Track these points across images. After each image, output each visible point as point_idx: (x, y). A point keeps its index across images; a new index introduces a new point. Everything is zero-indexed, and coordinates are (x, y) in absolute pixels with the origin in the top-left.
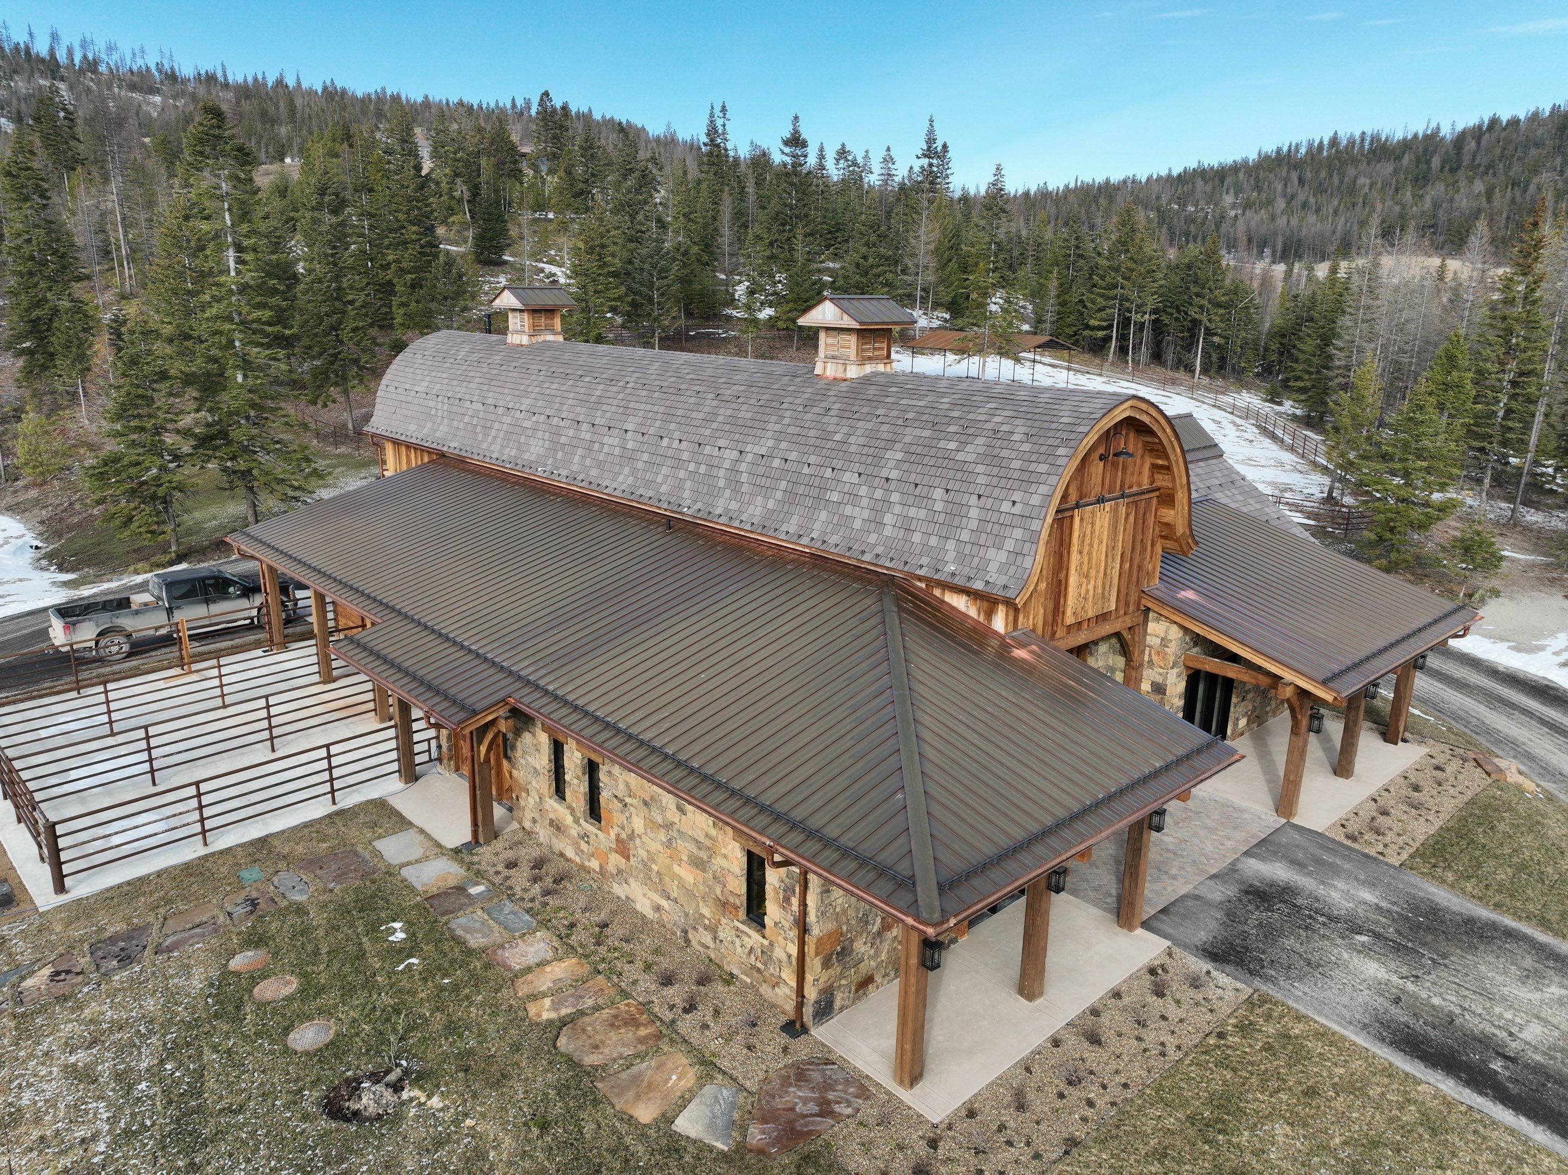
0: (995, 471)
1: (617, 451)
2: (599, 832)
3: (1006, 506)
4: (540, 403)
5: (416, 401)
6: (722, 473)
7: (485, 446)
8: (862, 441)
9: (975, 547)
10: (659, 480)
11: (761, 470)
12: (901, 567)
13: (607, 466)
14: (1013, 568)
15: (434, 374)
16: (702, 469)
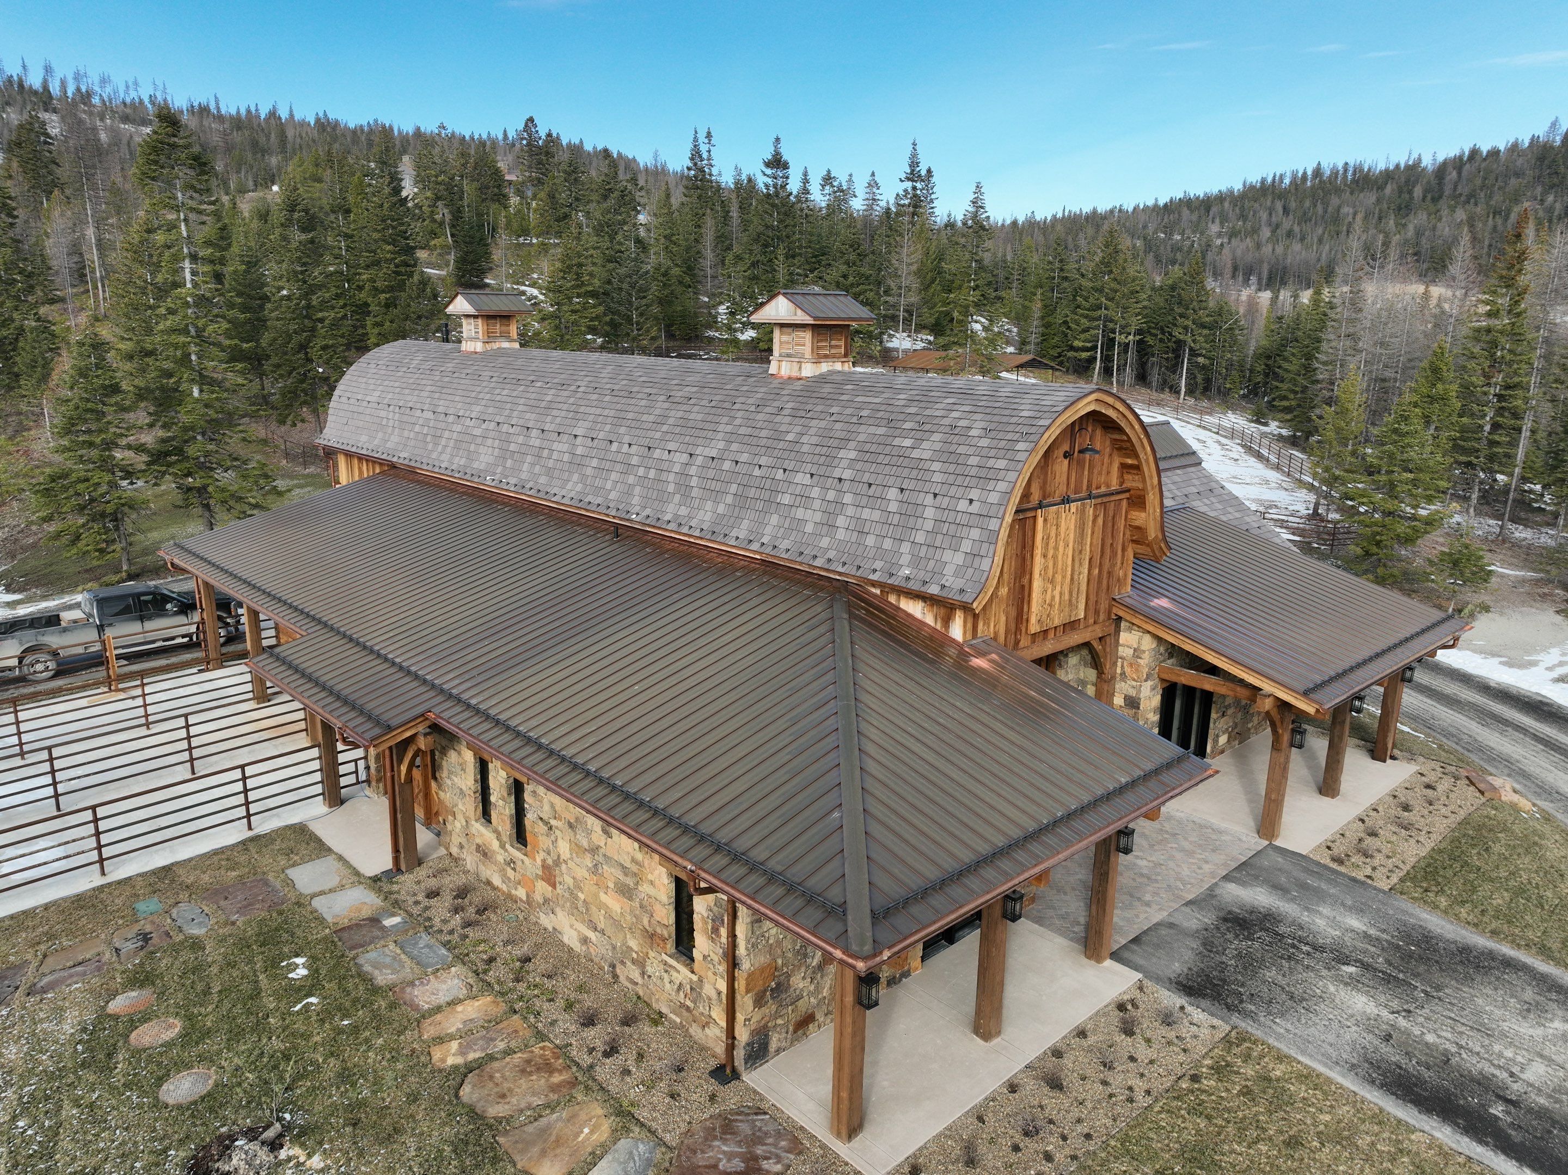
0: (952, 468)
1: (566, 457)
2: (525, 858)
3: (963, 505)
4: (491, 410)
5: (368, 411)
6: (671, 477)
7: (434, 455)
8: (814, 440)
9: (931, 549)
10: (609, 485)
11: (711, 473)
12: (853, 572)
13: (556, 473)
14: (970, 571)
15: (386, 383)
16: (652, 474)
